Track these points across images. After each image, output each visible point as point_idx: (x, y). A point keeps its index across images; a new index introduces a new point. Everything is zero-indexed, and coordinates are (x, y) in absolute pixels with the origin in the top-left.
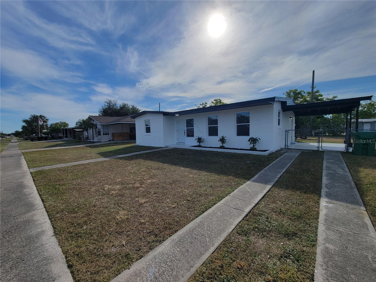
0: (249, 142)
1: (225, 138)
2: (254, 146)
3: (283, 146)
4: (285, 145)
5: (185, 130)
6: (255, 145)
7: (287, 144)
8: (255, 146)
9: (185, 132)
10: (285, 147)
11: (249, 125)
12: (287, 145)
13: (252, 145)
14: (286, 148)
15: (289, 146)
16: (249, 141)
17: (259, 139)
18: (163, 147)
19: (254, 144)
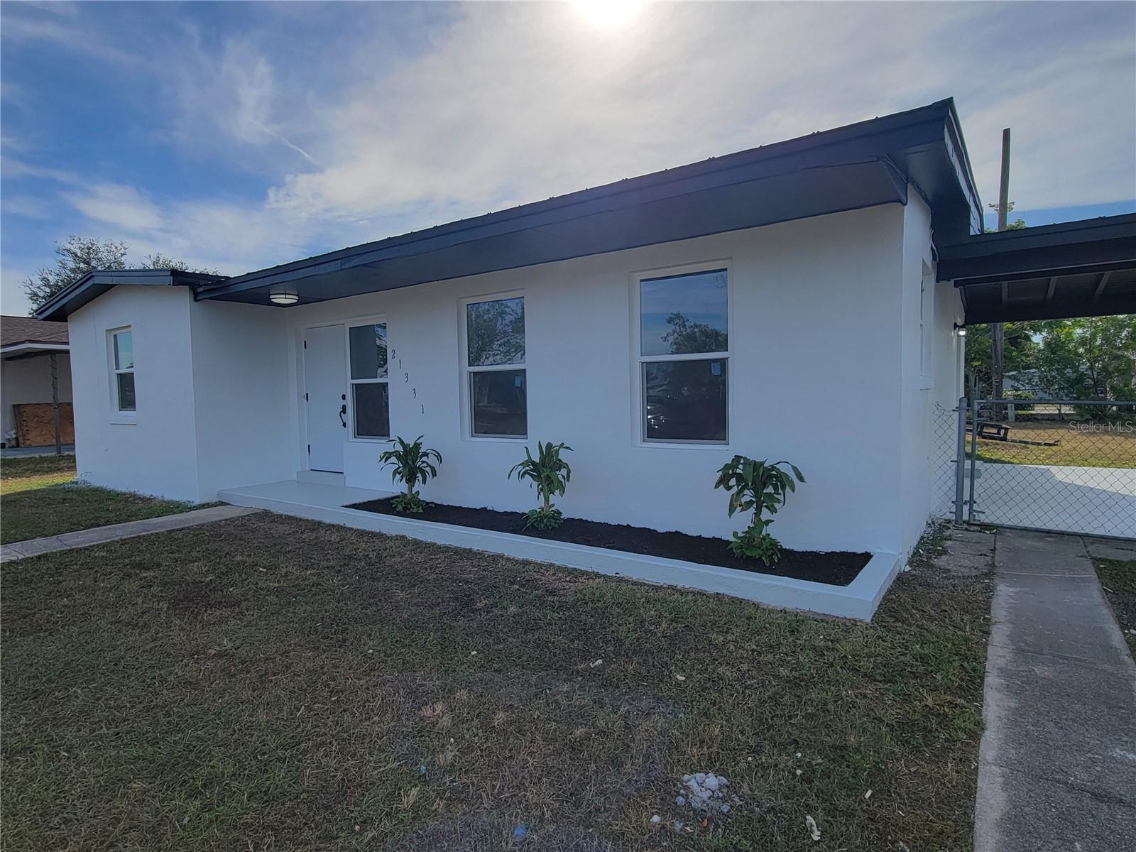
0: (725, 496)
1: (563, 455)
2: (759, 524)
3: (945, 511)
4: (959, 503)
5: (344, 397)
6: (765, 514)
7: (966, 497)
8: (768, 522)
9: (344, 407)
10: (959, 512)
11: (723, 363)
12: (972, 502)
13: (743, 521)
14: (966, 517)
15: (982, 508)
16: (723, 481)
17: (794, 468)
18: (197, 502)
19: (758, 513)
